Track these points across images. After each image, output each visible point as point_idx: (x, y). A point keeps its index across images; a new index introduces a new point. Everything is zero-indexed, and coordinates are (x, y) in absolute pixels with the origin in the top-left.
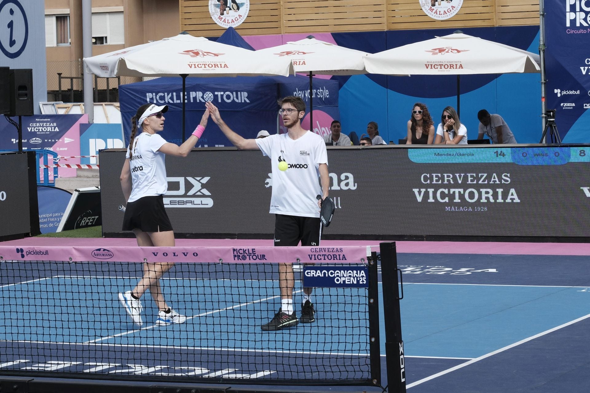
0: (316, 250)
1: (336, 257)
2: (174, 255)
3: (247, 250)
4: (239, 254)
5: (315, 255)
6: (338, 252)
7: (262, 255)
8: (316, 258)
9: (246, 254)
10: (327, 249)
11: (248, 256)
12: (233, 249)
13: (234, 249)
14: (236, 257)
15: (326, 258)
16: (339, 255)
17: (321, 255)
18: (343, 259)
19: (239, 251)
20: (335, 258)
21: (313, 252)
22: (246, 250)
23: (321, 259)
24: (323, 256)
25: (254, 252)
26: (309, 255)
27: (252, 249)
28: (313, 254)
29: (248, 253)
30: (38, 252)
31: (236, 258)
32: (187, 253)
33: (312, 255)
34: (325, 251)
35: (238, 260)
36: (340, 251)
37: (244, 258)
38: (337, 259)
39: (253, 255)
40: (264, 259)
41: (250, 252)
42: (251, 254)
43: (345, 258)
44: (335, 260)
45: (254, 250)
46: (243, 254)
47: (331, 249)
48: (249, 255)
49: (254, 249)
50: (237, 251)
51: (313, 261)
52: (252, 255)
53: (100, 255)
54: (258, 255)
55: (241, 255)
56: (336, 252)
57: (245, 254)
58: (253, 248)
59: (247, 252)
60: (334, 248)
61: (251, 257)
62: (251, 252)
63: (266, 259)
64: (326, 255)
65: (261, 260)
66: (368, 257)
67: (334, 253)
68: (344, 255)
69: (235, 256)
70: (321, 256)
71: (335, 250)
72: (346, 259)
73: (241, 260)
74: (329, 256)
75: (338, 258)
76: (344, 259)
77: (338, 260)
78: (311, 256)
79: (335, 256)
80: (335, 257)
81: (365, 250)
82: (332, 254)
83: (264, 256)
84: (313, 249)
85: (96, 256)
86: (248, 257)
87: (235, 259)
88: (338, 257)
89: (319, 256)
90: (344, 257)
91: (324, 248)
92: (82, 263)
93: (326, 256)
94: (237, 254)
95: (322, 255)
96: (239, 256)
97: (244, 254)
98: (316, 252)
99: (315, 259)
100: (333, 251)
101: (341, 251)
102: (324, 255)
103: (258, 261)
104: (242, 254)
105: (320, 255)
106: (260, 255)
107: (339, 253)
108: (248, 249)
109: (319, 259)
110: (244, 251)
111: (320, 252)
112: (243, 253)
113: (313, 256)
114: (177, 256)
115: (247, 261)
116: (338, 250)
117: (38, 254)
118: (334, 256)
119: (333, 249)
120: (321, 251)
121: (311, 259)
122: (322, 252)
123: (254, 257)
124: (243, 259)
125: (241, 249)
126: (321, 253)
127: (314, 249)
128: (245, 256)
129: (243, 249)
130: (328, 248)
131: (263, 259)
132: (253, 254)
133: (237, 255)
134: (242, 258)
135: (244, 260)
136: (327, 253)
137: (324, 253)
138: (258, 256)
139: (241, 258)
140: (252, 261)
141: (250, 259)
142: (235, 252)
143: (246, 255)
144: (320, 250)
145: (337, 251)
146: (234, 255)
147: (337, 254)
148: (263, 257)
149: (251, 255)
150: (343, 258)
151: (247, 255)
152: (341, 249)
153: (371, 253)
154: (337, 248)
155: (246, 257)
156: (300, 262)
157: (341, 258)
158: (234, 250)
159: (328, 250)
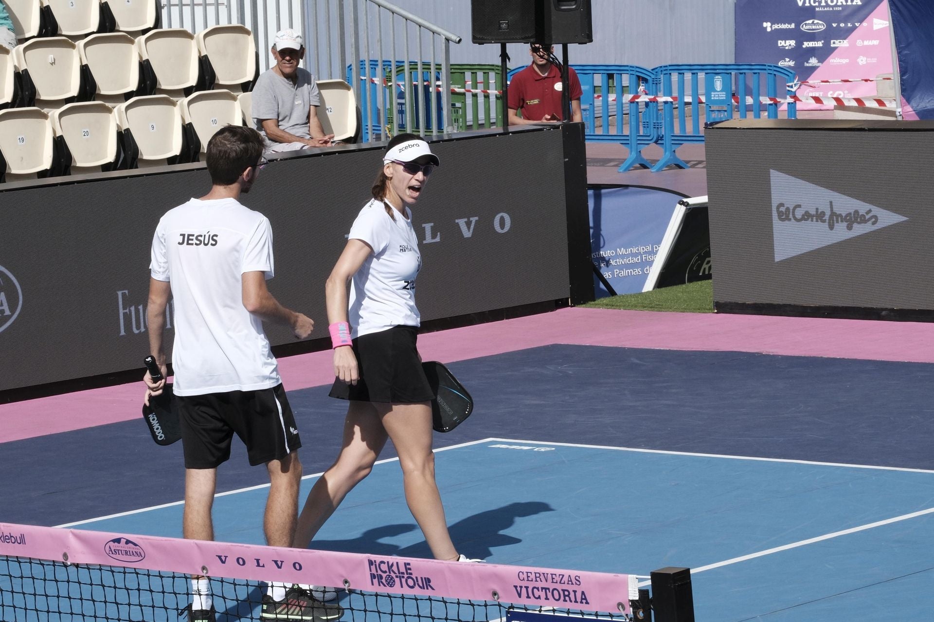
0: (528, 577)
1: (568, 596)
2: (258, 565)
3: (395, 564)
4: (380, 572)
5: (527, 588)
6: (572, 584)
7: (425, 578)
8: (531, 595)
9: (395, 573)
10: (550, 576)
11: (399, 579)
12: (369, 560)
13: (371, 561)
14: (375, 578)
15: (549, 595)
16: (575, 592)
17: (540, 589)
18: (581, 602)
19: (379, 565)
20: (567, 598)
21: (524, 579)
22: (392, 565)
23: (539, 597)
24: (544, 590)
25: (409, 571)
26: (516, 587)
27: (405, 563)
28: (524, 584)
29: (397, 572)
30: (7, 538)
31: (376, 581)
32: (282, 562)
33: (521, 587)
34: (546, 581)
35: (380, 585)
36: (576, 584)
37: (390, 583)
38: (571, 601)
39: (408, 578)
40: (429, 587)
41: (401, 571)
42: (403, 573)
43: (585, 599)
44: (566, 601)
45: (408, 566)
46: (388, 574)
47: (558, 575)
48: (400, 576)
49: (409, 564)
50: (376, 565)
51: (523, 601)
52: (406, 576)
53: (120, 552)
54: (417, 578)
55: (384, 575)
56: (568, 584)
57: (392, 574)
58: (407, 562)
59: (395, 568)
60: (563, 576)
61: (403, 580)
62: (402, 569)
63: (433, 589)
64: (549, 589)
65: (424, 589)
66: (632, 601)
67: (565, 587)
68: (583, 593)
69: (373, 576)
70: (539, 591)
71: (565, 579)
72: (587, 603)
73: (385, 586)
74: (556, 592)
75: (573, 599)
76: (584, 601)
77: (573, 602)
78: (519, 589)
79: (566, 593)
80: (565, 595)
81: (625, 584)
82: (560, 587)
83: (428, 580)
84: (523, 573)
85: (113, 553)
86: (397, 580)
87: (373, 584)
88: (572, 595)
89: (535, 590)
90: (583, 597)
91: (544, 574)
92: (88, 567)
93: (549, 592)
94: (377, 572)
95: (542, 588)
96: (381, 577)
97: (390, 573)
98: (528, 580)
99: (528, 597)
100: (562, 582)
101: (578, 583)
102: (546, 589)
103: (417, 592)
104: (385, 572)
105: (538, 589)
106: (422, 578)
107: (575, 587)
108: (397, 563)
109: (537, 596)
110: (390, 567)
111: (536, 581)
112: (388, 571)
113: (524, 590)
114: (263, 566)
115: (397, 590)
116: (571, 581)
117: (7, 540)
118: (564, 593)
119: (561, 576)
120: (538, 579)
121: (520, 595)
122: (541, 581)
123: (411, 583)
124: (388, 584)
125: (384, 563)
126: (540, 585)
127: (525, 574)
128: (392, 578)
129: (388, 562)
130: (552, 574)
131: (427, 589)
132: (407, 574)
133: (377, 574)
134: (386, 581)
135: (391, 586)
136: (552, 586)
137: (544, 584)
138: (417, 581)
139: (384, 581)
140: (407, 592)
141: (402, 587)
142: (373, 567)
143: (395, 577)
144: (536, 577)
145: (570, 583)
146: (371, 574)
147: (571, 588)
148: (427, 583)
149: (403, 577)
150: (582, 599)
151: (397, 577)
152: (577, 578)
153: (637, 592)
154: (569, 576)
155: (394, 581)
156: (499, 600)
157: (579, 600)
158: (371, 563)
159: (553, 579)
